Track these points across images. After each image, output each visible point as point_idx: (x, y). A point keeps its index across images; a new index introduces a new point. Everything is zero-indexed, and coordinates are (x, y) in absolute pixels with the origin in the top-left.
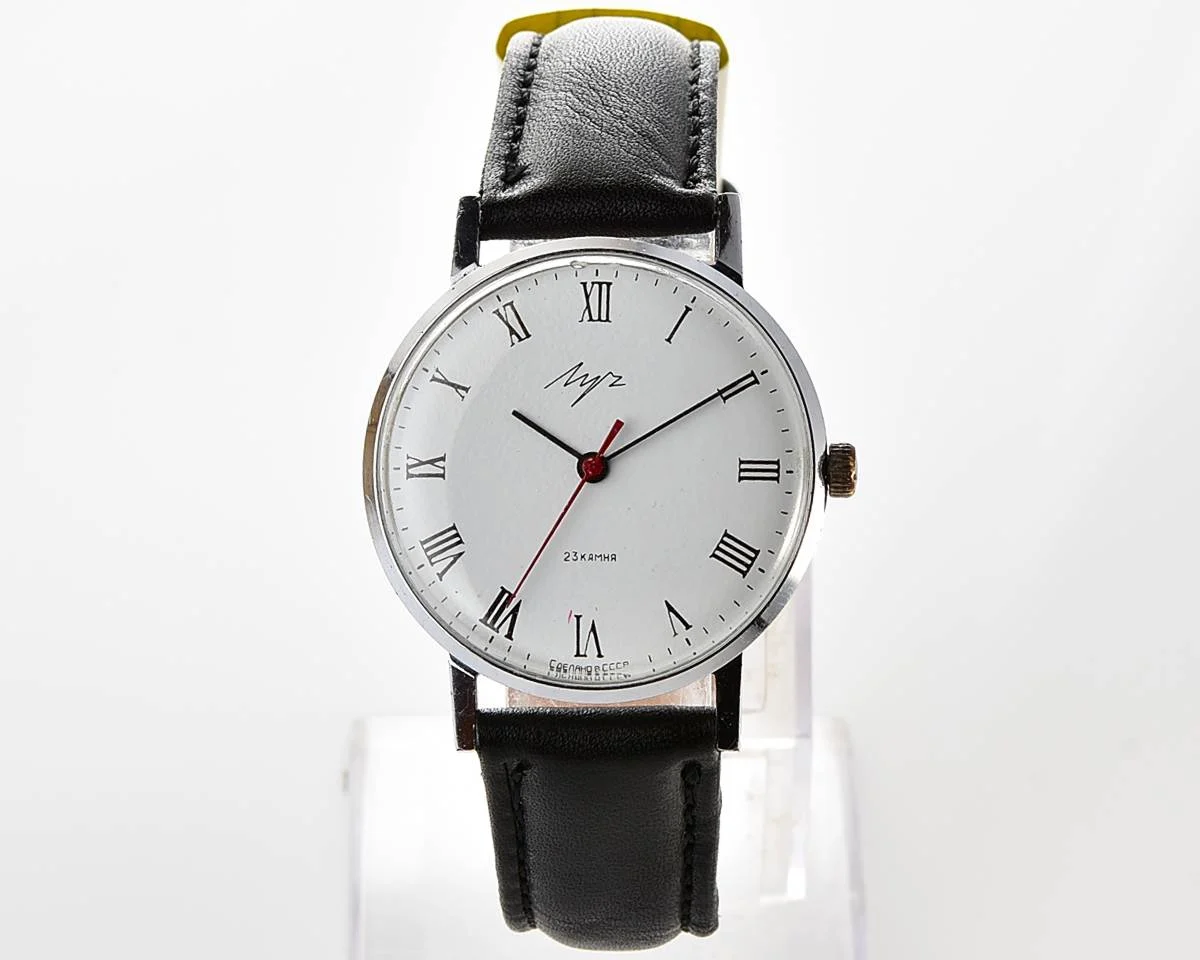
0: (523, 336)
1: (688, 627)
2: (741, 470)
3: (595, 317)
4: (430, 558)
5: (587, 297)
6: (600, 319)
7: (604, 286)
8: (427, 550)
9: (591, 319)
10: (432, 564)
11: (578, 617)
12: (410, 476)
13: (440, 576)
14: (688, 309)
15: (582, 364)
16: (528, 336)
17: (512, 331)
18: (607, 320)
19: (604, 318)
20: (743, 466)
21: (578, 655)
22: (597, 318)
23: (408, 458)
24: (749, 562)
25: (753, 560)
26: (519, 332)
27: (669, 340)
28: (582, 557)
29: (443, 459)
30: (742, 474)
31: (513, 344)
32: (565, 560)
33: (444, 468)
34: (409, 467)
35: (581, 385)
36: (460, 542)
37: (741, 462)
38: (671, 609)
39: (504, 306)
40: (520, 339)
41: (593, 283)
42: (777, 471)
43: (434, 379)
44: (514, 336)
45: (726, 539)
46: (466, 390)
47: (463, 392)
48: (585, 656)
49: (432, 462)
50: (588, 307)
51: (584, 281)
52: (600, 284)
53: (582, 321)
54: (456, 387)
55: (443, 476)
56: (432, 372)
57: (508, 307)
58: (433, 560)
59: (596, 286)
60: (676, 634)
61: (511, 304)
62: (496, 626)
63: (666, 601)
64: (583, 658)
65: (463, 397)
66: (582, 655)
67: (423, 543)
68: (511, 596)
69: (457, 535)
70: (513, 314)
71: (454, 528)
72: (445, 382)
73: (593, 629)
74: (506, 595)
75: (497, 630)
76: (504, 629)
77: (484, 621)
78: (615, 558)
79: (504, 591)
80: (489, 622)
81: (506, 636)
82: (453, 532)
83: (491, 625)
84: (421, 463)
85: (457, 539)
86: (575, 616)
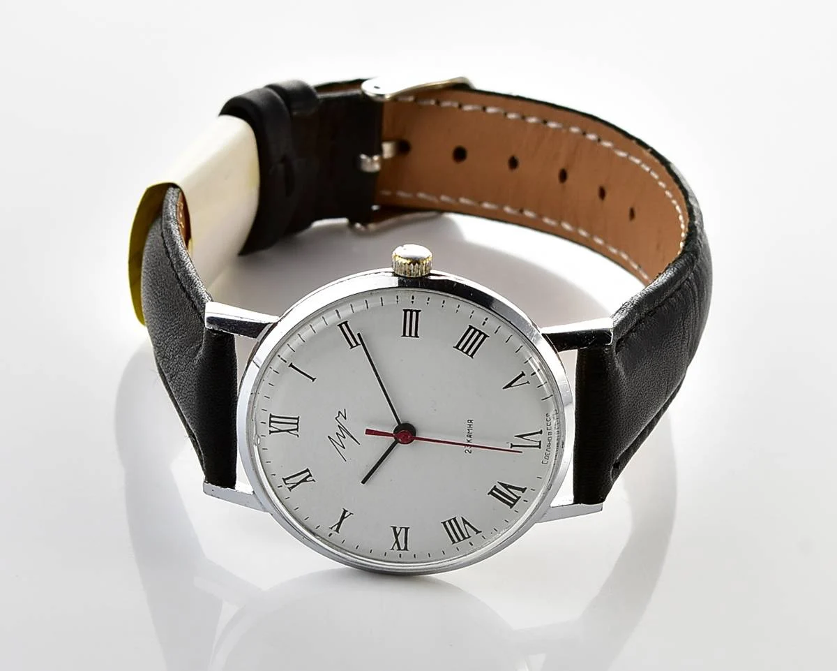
0: (308, 474)
1: (523, 374)
2: (410, 335)
3: (296, 427)
4: (465, 538)
5: (280, 431)
6: (297, 424)
7: (272, 419)
8: (459, 540)
9: (297, 429)
10: (469, 537)
11: (513, 446)
12: (406, 549)
14: (291, 365)
15: (329, 437)
16: (307, 470)
17: (304, 480)
18: (298, 419)
19: (296, 421)
20: (407, 334)
21: (539, 447)
23: (393, 549)
24: (477, 333)
25: (476, 330)
26: (305, 476)
27: (313, 380)
28: (469, 441)
29: (395, 528)
30: (413, 334)
31: (313, 480)
32: (470, 452)
33: (401, 528)
34: (399, 549)
35: (344, 437)
36: (455, 519)
37: (404, 335)
38: (509, 385)
39: (286, 484)
40: (310, 475)
41: (270, 426)
42: (412, 311)
43: (337, 530)
44: (307, 480)
45: (460, 348)
46: (345, 511)
47: (347, 514)
48: (540, 442)
49: (396, 535)
50: (288, 431)
51: (269, 432)
52: (271, 422)
53: (298, 435)
54: (343, 517)
55: (406, 529)
56: (332, 532)
57: (287, 481)
58: (467, 536)
59: (272, 424)
60: (528, 382)
61: (284, 480)
62: (515, 498)
63: (504, 388)
64: (542, 443)
65: (351, 514)
66: (540, 444)
67: (454, 542)
68: (495, 488)
69: (450, 521)
70: (291, 479)
71: (444, 523)
72: (339, 524)
73: (521, 436)
74: (494, 491)
75: (519, 498)
76: (518, 493)
77: (511, 506)
78: (471, 421)
79: (491, 493)
80: (512, 503)
81: (523, 492)
82: (447, 523)
83: (515, 501)
84: (397, 542)
85: (452, 521)
86: (511, 447)
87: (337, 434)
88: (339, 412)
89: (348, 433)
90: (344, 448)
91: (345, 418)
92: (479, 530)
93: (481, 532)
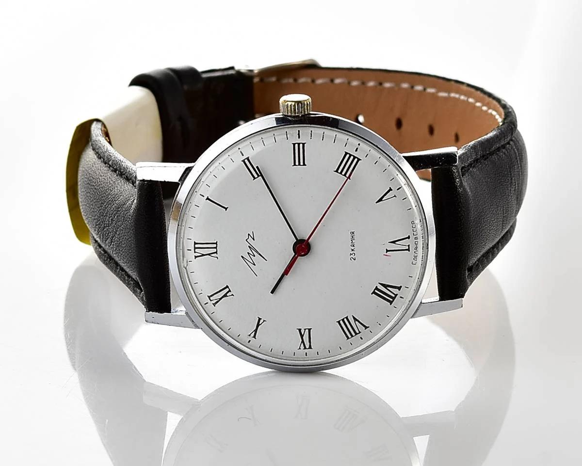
0: (227, 290)
1: (391, 190)
2: (299, 165)
3: (215, 250)
4: (356, 334)
5: (203, 255)
6: (216, 248)
7: (196, 246)
8: (352, 336)
9: (216, 253)
10: (360, 332)
11: (387, 251)
12: (310, 347)
13: (366, 327)
14: (208, 199)
15: (242, 257)
16: (227, 287)
17: (225, 296)
18: (216, 243)
19: (215, 246)
20: (297, 164)
21: (408, 250)
22: (215, 249)
23: (300, 349)
24: (352, 157)
25: (350, 155)
26: (226, 292)
27: (226, 209)
28: (353, 250)
29: (300, 330)
30: (302, 164)
31: (232, 295)
32: (355, 260)
33: (305, 329)
34: (305, 348)
35: (254, 256)
36: (347, 318)
37: (295, 165)
38: (380, 200)
39: (211, 301)
40: (230, 291)
41: (195, 252)
42: (299, 144)
43: (254, 337)
44: (228, 295)
45: (339, 171)
46: (260, 319)
47: (261, 321)
48: (409, 246)
49: (302, 336)
50: (209, 254)
51: (194, 257)
52: (195, 248)
53: (217, 258)
54: (258, 325)
55: (309, 330)
56: (251, 338)
57: (211, 298)
58: (358, 332)
59: (196, 250)
60: (395, 196)
61: (209, 297)
62: (394, 296)
63: (376, 203)
64: (410, 247)
65: (264, 321)
66: (409, 247)
67: (348, 338)
68: (377, 288)
69: (343, 320)
70: (215, 296)
71: (339, 322)
72: (256, 331)
73: (394, 242)
74: (376, 291)
75: (396, 295)
76: (395, 291)
77: (391, 303)
78: (353, 232)
79: (374, 293)
80: (391, 300)
81: (399, 290)
82: (341, 322)
83: (394, 298)
84: (303, 342)
85: (345, 320)
86: (386, 252)
87: (248, 253)
88: (249, 234)
89: (257, 252)
90: (255, 265)
91: (254, 239)
92: (367, 326)
93: (369, 327)
